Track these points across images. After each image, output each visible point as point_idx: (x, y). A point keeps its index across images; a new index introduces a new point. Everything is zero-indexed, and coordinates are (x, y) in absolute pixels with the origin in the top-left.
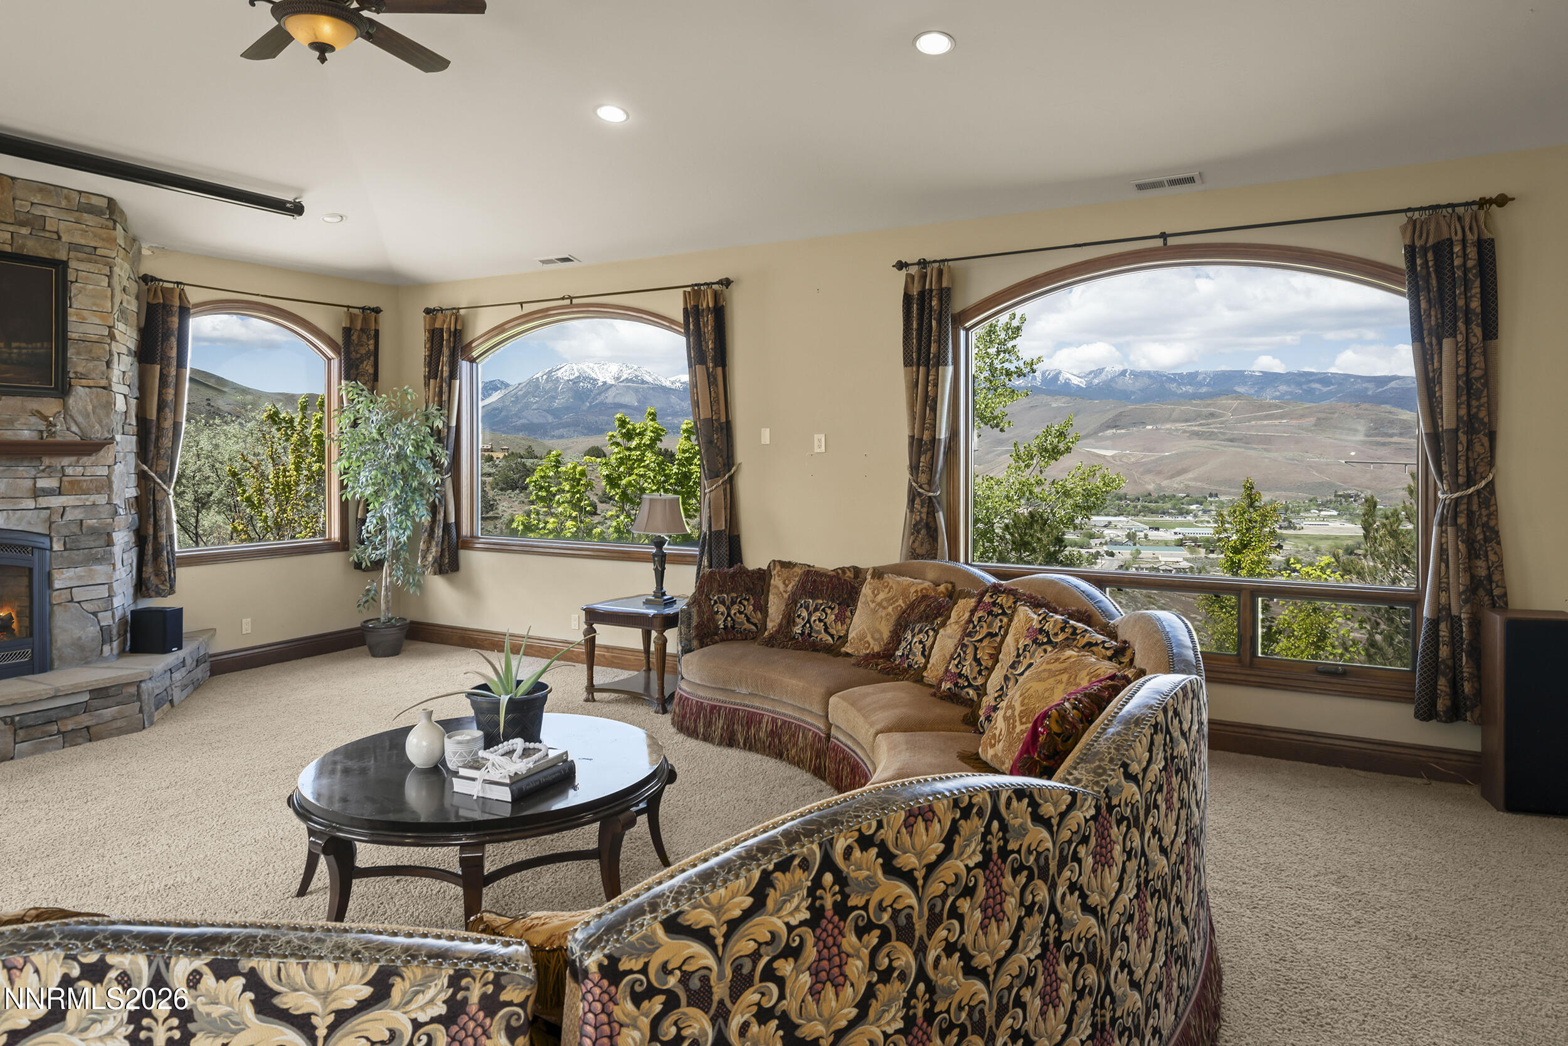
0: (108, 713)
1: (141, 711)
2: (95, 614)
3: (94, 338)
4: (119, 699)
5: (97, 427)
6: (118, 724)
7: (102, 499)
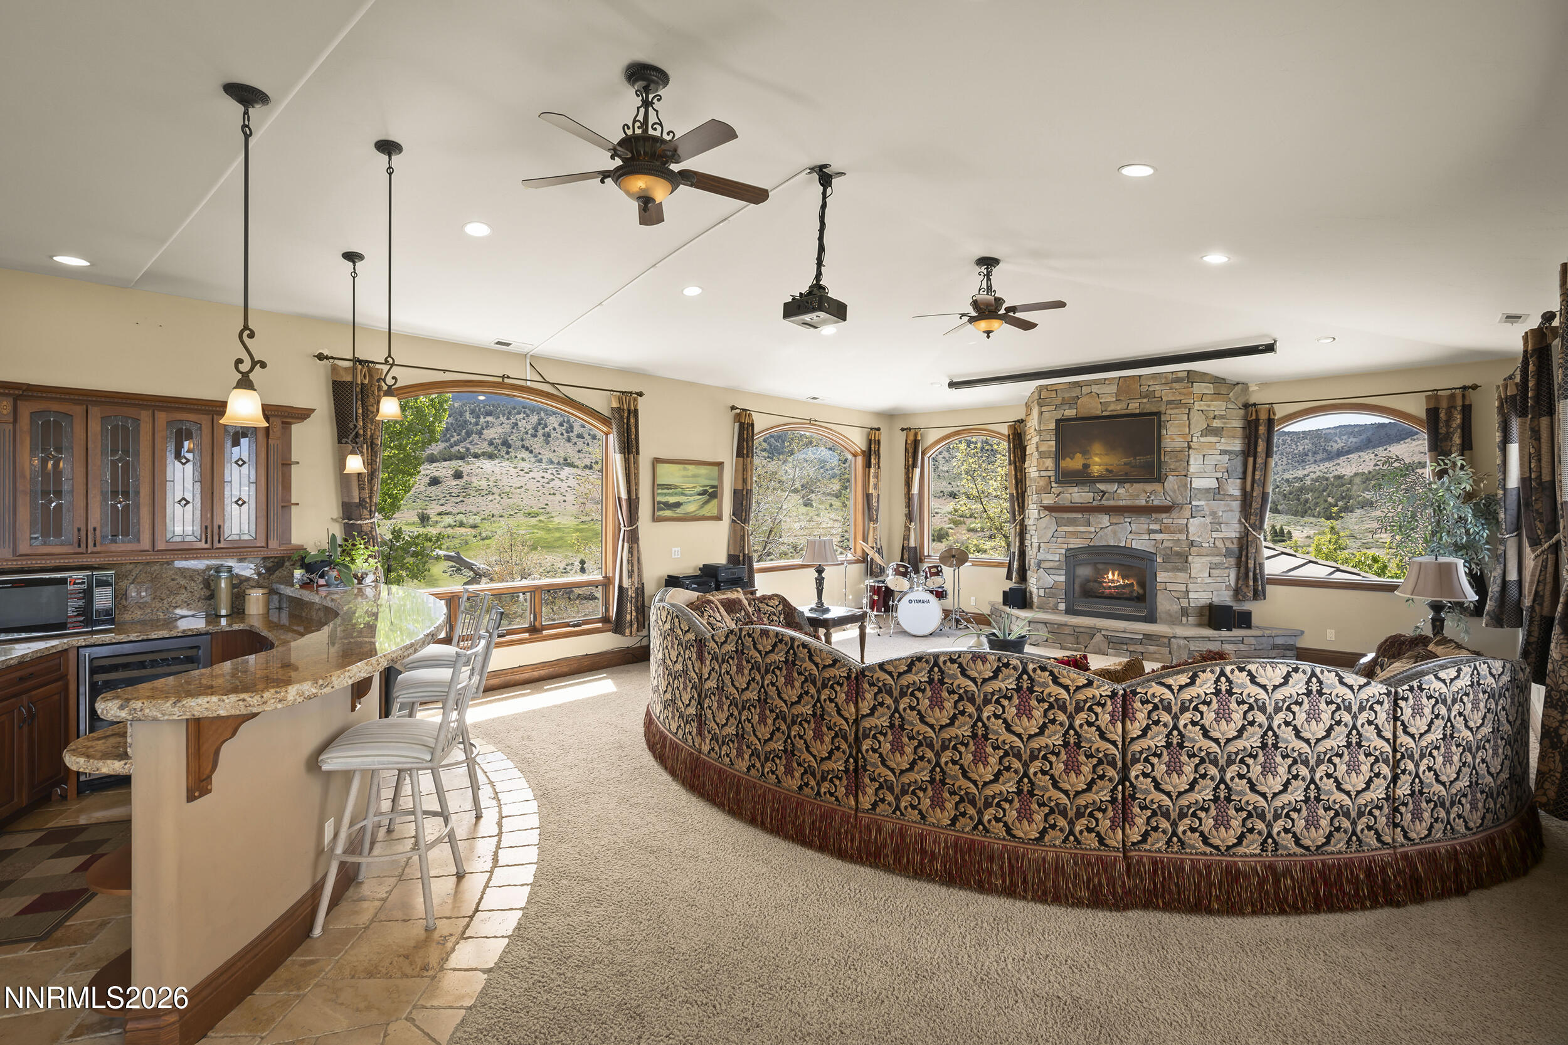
0: (1152, 648)
1: (1170, 653)
2: (1178, 599)
3: (1178, 449)
4: (1158, 643)
5: (1180, 497)
6: (1157, 656)
7: (1183, 537)
